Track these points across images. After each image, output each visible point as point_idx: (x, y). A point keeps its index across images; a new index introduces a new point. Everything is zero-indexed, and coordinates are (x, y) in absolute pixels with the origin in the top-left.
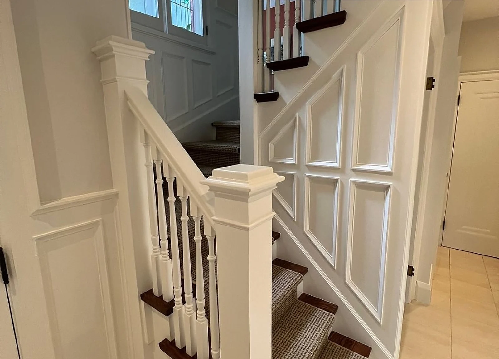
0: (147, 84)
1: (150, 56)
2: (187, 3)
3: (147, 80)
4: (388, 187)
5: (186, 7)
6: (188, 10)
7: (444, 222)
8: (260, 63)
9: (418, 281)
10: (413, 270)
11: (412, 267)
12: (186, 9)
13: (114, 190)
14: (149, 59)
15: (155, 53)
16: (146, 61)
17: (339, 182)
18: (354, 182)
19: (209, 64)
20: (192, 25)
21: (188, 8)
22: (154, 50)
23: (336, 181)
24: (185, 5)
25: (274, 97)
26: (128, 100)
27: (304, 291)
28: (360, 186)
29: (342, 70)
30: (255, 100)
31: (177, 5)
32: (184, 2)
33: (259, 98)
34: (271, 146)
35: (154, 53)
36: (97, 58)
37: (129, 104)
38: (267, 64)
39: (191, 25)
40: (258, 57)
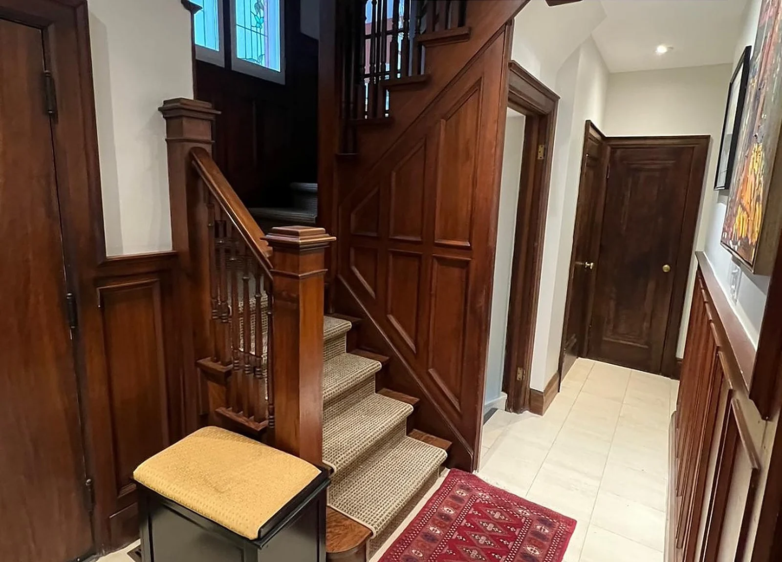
2: (260, 27)
4: (468, 263)
5: (259, 31)
6: (261, 35)
12: (259, 35)
16: (212, 121)
17: (422, 257)
18: (437, 258)
20: (266, 55)
21: (260, 34)
23: (420, 256)
24: (257, 30)
26: (193, 160)
31: (246, 30)
32: (256, 26)
37: (194, 164)
39: (264, 56)
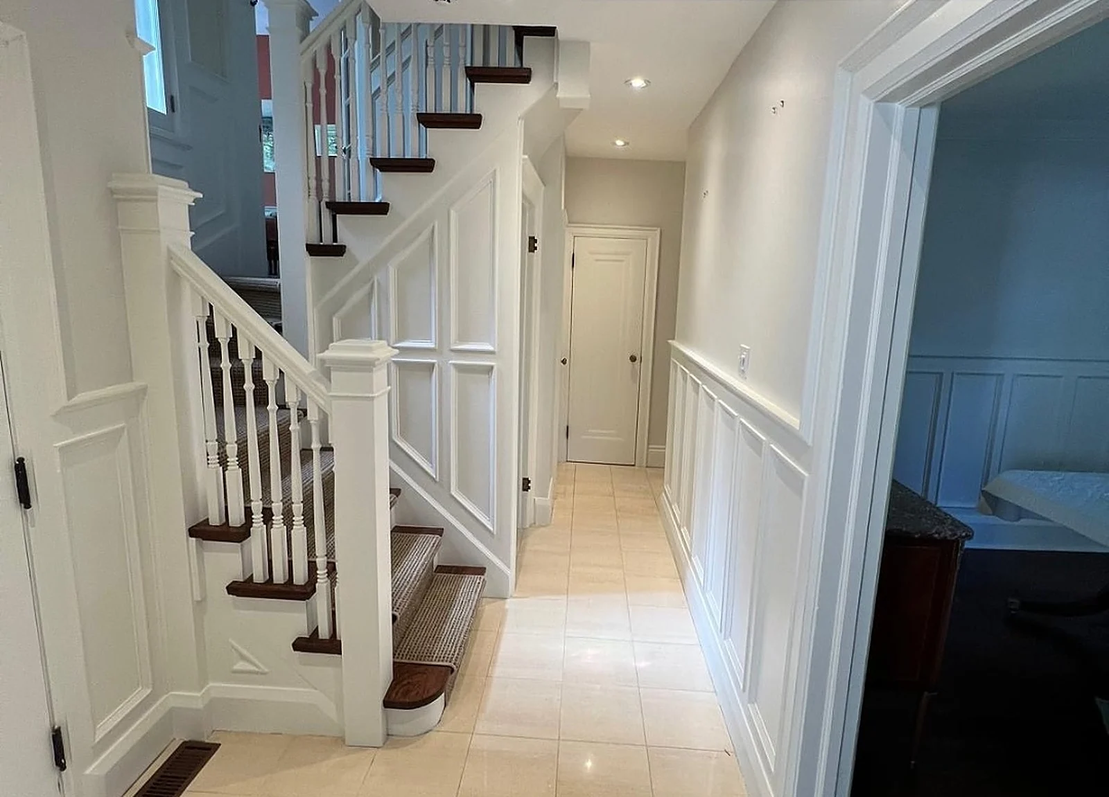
0: (191, 236)
1: (196, 200)
3: (191, 231)
4: (492, 367)
7: (568, 427)
8: (314, 199)
9: (536, 499)
10: (529, 482)
11: (528, 479)
13: (137, 384)
14: (193, 204)
15: (204, 196)
16: (190, 206)
17: (436, 365)
18: (454, 365)
19: (181, 167)
22: (202, 193)
23: (433, 365)
25: (338, 251)
26: (172, 258)
27: (396, 522)
28: (461, 369)
29: (433, 227)
30: (307, 252)
33: (314, 250)
34: (336, 322)
35: (201, 196)
36: (115, 196)
37: (175, 264)
38: (327, 203)
40: (309, 188)
